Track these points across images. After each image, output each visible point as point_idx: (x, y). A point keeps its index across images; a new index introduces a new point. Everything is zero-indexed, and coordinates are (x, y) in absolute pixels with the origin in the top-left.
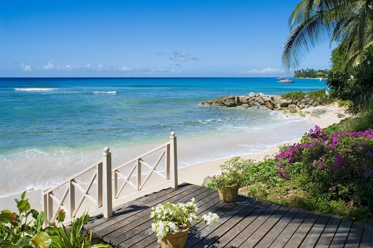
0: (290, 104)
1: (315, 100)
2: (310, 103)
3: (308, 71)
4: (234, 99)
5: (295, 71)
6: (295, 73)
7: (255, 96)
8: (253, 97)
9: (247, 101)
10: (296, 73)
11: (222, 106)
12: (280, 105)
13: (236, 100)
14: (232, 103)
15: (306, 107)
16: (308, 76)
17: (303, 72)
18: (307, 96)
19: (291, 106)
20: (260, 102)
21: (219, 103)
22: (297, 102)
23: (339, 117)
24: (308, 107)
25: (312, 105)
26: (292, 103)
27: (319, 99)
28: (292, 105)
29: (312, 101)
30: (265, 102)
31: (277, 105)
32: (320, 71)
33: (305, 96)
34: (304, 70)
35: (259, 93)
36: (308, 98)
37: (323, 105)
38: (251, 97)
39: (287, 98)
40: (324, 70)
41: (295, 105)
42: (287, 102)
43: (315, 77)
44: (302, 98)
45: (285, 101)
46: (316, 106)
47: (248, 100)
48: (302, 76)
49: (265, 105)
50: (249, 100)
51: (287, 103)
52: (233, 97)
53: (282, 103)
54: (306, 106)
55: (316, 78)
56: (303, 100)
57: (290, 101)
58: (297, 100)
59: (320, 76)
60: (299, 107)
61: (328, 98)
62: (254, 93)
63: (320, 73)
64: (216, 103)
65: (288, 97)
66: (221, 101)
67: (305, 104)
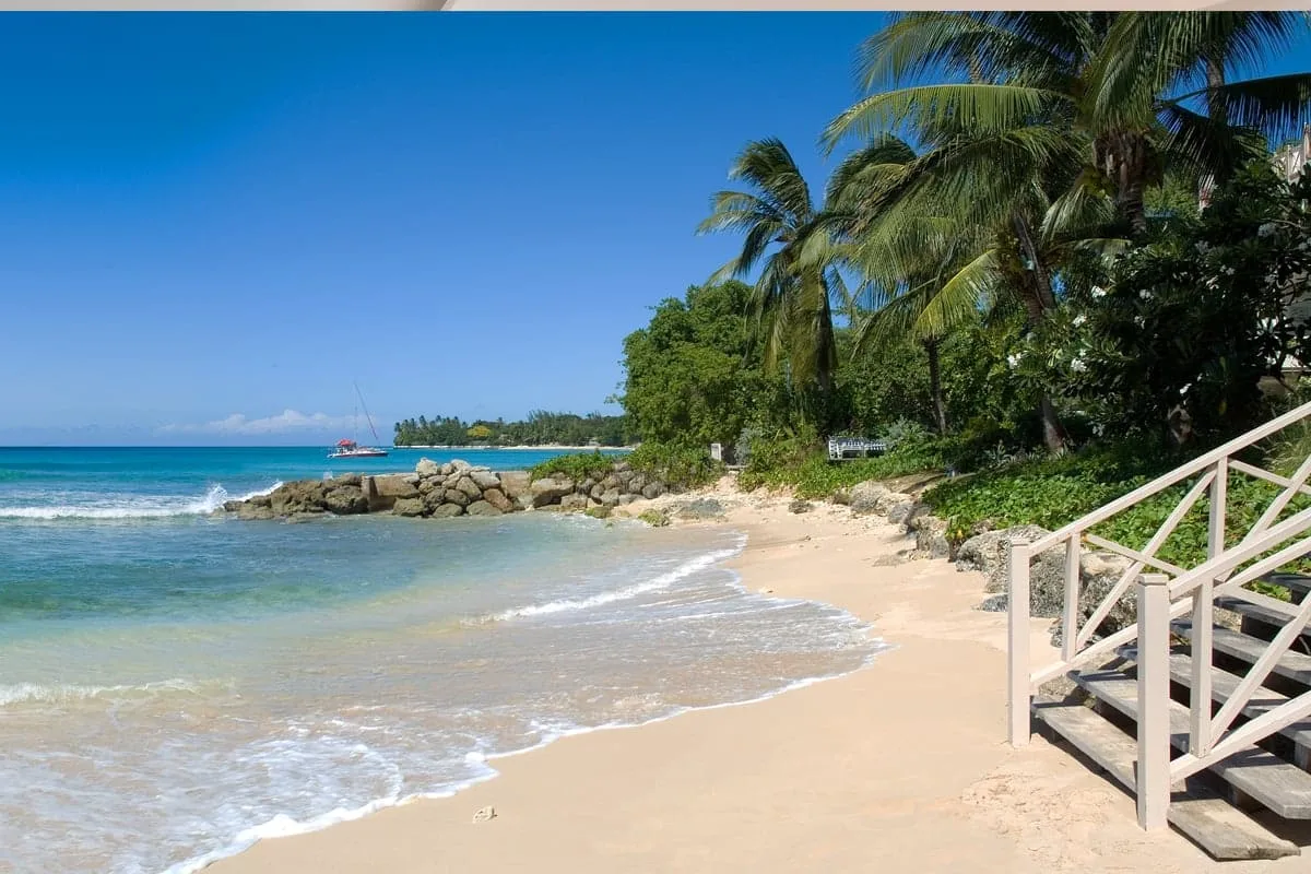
0: (566, 493)
1: (650, 477)
2: (633, 486)
3: (439, 424)
4: (357, 483)
5: (398, 424)
6: (396, 430)
7: (439, 473)
8: (432, 475)
9: (414, 491)
10: (400, 430)
11: (314, 512)
12: (530, 498)
13: (365, 487)
14: (358, 499)
15: (624, 501)
16: (441, 441)
17: (425, 427)
18: (624, 464)
19: (571, 500)
20: (466, 489)
21: (298, 503)
22: (591, 487)
23: (797, 512)
24: (631, 501)
25: (641, 493)
26: (574, 489)
27: (663, 472)
28: (575, 497)
29: (641, 479)
30: (482, 490)
31: (520, 499)
32: (480, 423)
33: (617, 466)
34: (429, 419)
35: (453, 461)
36: (628, 473)
37: (678, 492)
38: (426, 474)
39: (553, 475)
40: (495, 420)
41: (583, 498)
42: (558, 487)
43: (464, 444)
44: (607, 472)
45: (547, 484)
46: (655, 495)
47: (417, 484)
48: (422, 440)
49: (483, 498)
50: (421, 486)
51: (559, 490)
52: (355, 479)
53: (540, 491)
54: (622, 497)
55: (469, 447)
56: (611, 480)
57: (566, 485)
58: (589, 481)
59: (483, 439)
60: (598, 501)
61: (693, 470)
62: (434, 463)
63: (483, 431)
64: (288, 503)
65: (557, 471)
66: (306, 496)
67: (620, 493)
